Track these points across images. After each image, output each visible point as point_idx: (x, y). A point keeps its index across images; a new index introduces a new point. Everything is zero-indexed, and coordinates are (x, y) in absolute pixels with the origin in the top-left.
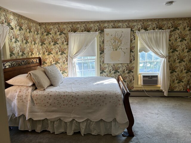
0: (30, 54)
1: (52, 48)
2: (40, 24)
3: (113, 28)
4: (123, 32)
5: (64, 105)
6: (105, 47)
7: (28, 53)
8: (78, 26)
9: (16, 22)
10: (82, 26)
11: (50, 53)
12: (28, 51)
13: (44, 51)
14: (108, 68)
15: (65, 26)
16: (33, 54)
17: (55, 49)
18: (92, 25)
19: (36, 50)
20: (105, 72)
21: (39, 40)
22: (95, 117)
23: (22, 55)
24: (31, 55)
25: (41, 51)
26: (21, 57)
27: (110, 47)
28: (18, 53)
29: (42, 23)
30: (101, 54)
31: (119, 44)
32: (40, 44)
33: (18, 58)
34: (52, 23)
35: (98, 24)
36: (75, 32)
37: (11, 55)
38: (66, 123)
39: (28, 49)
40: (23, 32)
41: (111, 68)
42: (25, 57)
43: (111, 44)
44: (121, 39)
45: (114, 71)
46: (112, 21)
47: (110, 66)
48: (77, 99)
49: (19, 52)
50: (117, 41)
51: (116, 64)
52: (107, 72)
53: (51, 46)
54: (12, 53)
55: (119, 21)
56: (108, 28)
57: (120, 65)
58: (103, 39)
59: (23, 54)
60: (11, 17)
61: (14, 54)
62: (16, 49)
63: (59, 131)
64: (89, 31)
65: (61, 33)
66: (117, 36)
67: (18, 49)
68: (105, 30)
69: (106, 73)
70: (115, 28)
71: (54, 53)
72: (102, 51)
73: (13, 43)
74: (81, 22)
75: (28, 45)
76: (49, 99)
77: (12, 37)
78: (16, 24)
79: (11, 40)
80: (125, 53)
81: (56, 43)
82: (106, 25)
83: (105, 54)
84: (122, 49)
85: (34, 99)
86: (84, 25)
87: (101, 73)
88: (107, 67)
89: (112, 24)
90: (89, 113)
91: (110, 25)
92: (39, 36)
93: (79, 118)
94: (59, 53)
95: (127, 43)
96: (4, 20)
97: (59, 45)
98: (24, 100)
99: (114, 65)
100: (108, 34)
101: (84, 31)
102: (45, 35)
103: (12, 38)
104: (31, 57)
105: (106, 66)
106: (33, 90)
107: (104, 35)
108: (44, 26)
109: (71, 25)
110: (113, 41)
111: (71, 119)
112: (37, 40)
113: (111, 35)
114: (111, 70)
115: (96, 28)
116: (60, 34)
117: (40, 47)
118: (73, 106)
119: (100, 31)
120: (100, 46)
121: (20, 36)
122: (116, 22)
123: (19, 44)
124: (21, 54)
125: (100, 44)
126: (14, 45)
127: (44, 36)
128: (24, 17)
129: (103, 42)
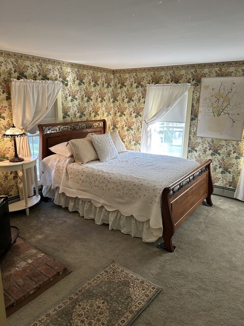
0: (93, 115)
1: (126, 106)
2: (114, 72)
3: (218, 75)
4: (234, 84)
5: (95, 186)
6: (200, 109)
7: (90, 114)
8: (163, 73)
9: (74, 75)
10: (168, 74)
11: (122, 114)
12: (91, 111)
13: (116, 111)
14: (203, 144)
15: (144, 74)
16: (98, 115)
17: (129, 108)
18: (183, 72)
19: (104, 109)
20: (196, 151)
21: (110, 95)
22: (126, 211)
23: (80, 117)
24: (95, 116)
25: (112, 110)
26: (79, 120)
27: (209, 110)
28: (75, 115)
29: (116, 70)
30: (192, 119)
31: (225, 104)
32: (112, 100)
33: (74, 120)
34: (128, 70)
35: (193, 70)
36: (157, 83)
37: (64, 117)
38: (96, 208)
39: (91, 109)
40: (83, 86)
41: (207, 145)
42: (84, 118)
43: (210, 105)
44: (230, 95)
45: (211, 151)
46: (217, 64)
47: (206, 142)
48: (108, 182)
49: (77, 113)
50: (221, 100)
51: (216, 139)
52: (199, 151)
53: (124, 104)
54: (66, 114)
55: (229, 64)
56: (210, 76)
57: (223, 143)
58: (198, 95)
59: (82, 114)
60: (69, 70)
61: (69, 116)
62: (72, 110)
63: (90, 216)
64: (177, 82)
65: (139, 84)
66: (222, 92)
67: (76, 109)
68: (203, 80)
69: (198, 153)
70: (222, 76)
71: (127, 114)
72: (194, 116)
73: (68, 102)
74: (167, 67)
75: (92, 103)
76: (82, 176)
77: (68, 94)
78: (75, 78)
79: (66, 98)
80: (234, 122)
81: (130, 100)
82: (206, 70)
83: (200, 120)
84: (229, 114)
85: (69, 172)
86: (171, 72)
87: (189, 152)
88: (200, 143)
89: (217, 69)
90: (120, 203)
91: (213, 71)
92: (111, 89)
93: (108, 206)
94: (134, 115)
95: (240, 104)
96: (59, 75)
97: (134, 102)
98: (61, 171)
99: (213, 141)
100: (208, 86)
101: (170, 82)
102: (118, 88)
103: (68, 96)
104: (93, 119)
105: (199, 140)
106: (70, 162)
107: (200, 88)
108: (118, 75)
109: (152, 73)
110: (215, 100)
111: (100, 205)
112: (107, 95)
113: (213, 89)
114: (206, 148)
115: (188, 77)
116: (137, 87)
117: (112, 105)
118: (103, 189)
119: (194, 82)
120: (193, 106)
121: (80, 92)
122: (224, 64)
123: (76, 102)
124: (78, 115)
125: (193, 104)
126: (70, 104)
127: (117, 90)
128: (87, 66)
129: (198, 100)
